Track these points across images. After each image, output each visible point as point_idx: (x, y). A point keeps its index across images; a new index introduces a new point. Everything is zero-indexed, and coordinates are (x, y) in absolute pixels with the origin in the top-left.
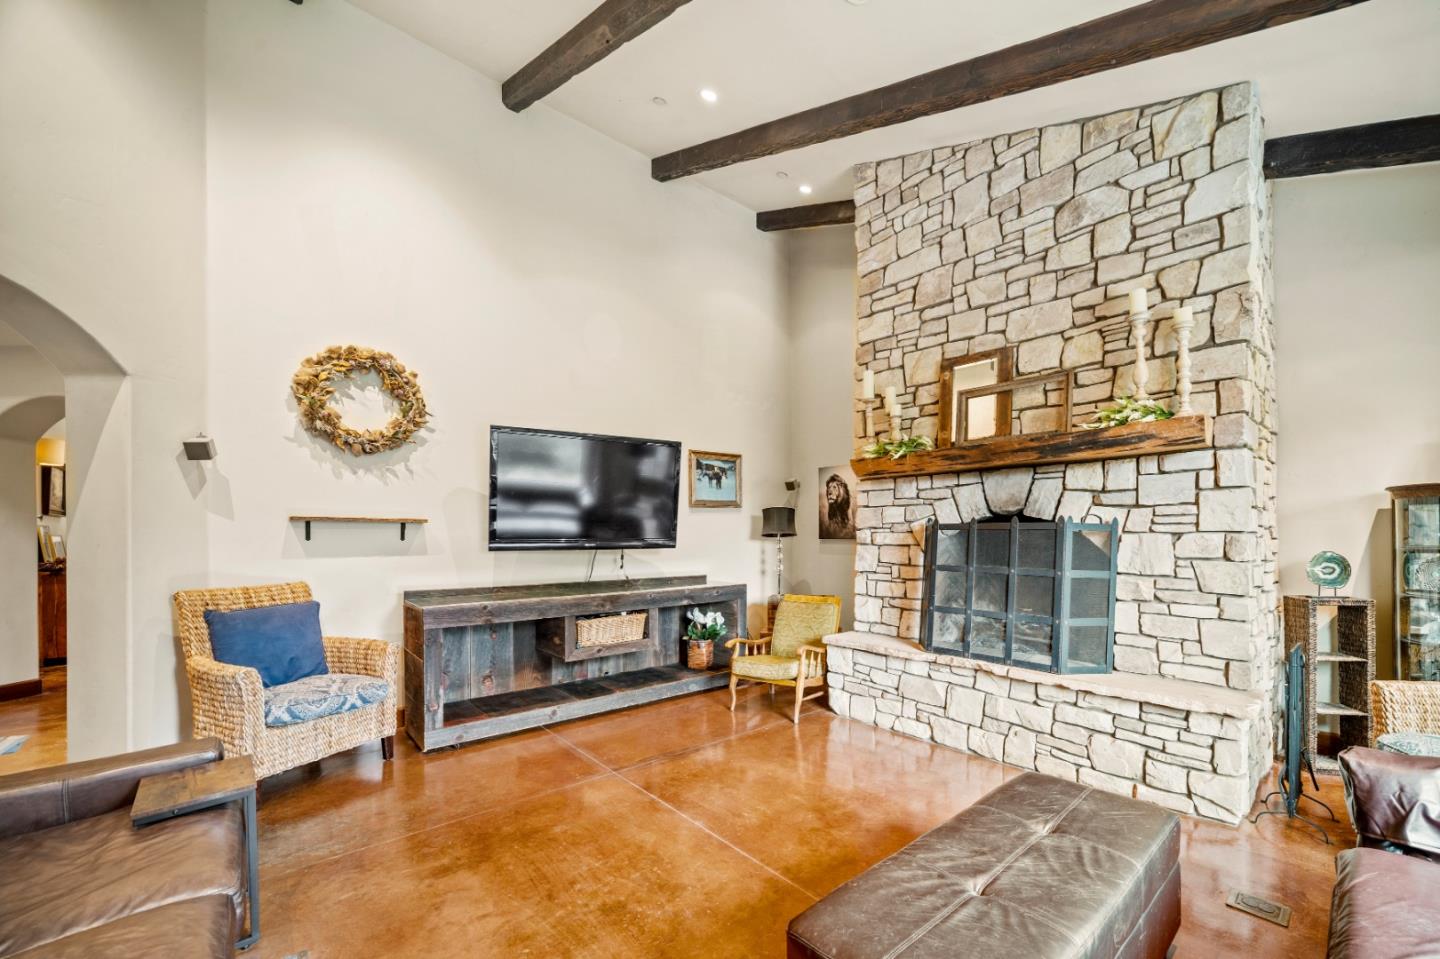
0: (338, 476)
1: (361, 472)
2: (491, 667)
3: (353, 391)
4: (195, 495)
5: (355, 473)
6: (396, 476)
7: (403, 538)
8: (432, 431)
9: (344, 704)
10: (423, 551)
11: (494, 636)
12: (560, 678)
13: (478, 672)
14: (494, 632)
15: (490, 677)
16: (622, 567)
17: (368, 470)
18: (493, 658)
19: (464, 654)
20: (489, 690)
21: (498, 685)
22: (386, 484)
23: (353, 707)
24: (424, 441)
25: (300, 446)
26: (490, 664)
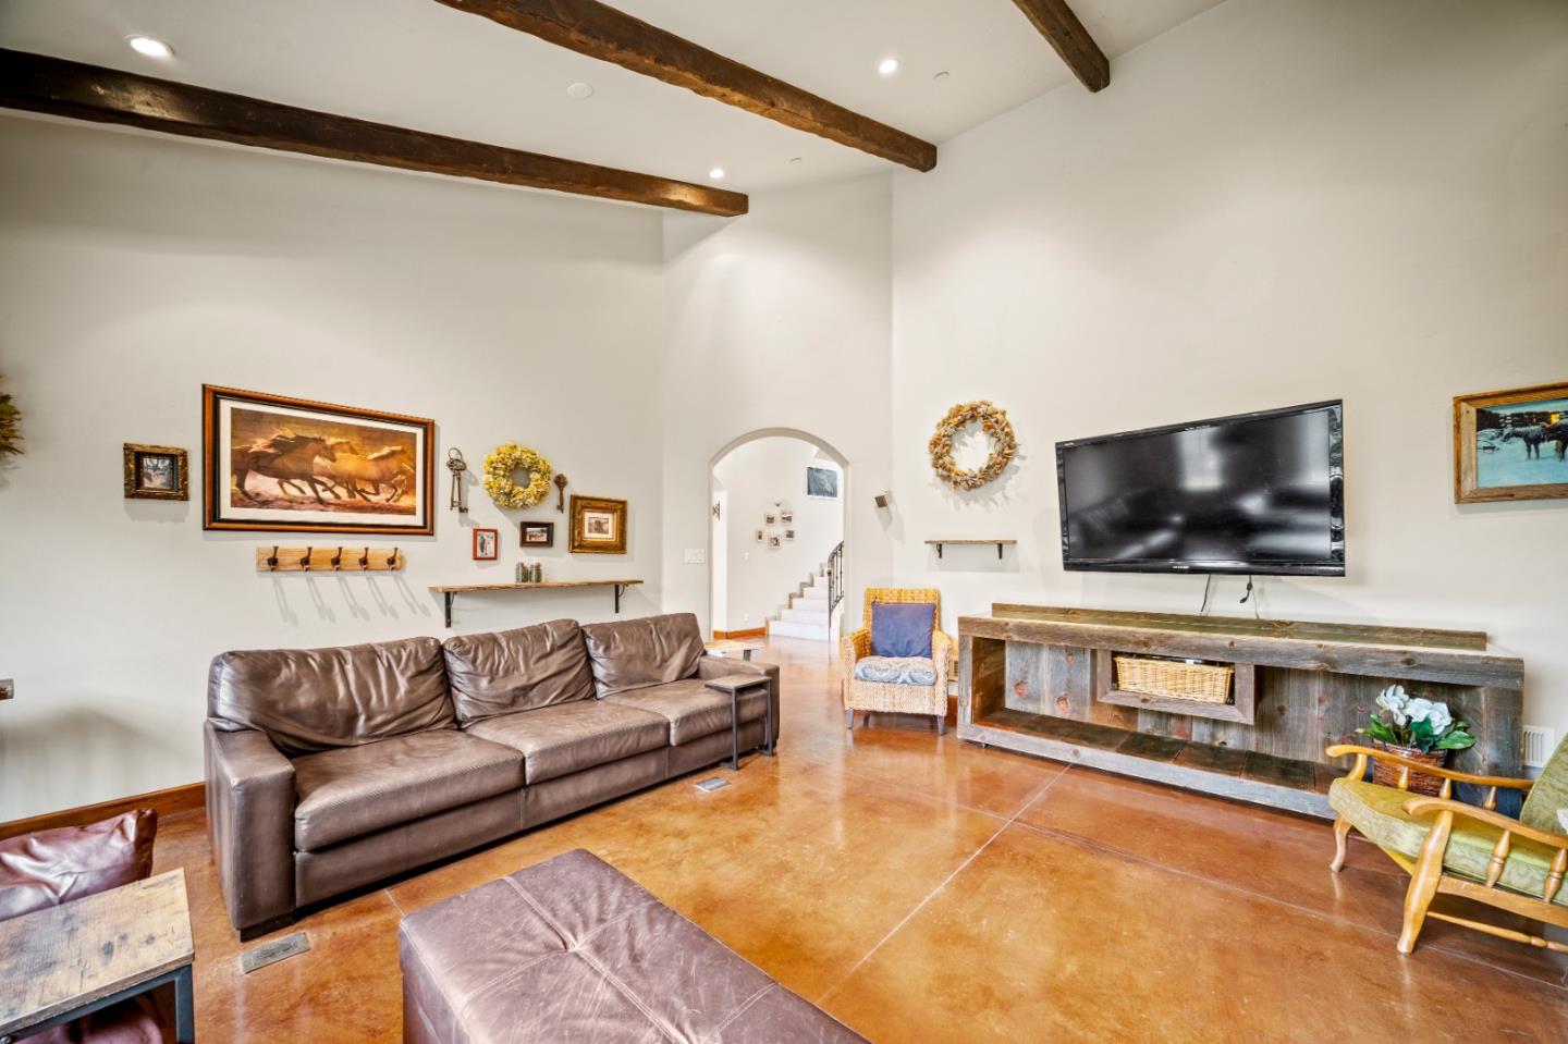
0: (958, 508)
1: (972, 503)
2: (1065, 690)
3: (967, 439)
4: (885, 528)
5: (968, 504)
6: (996, 503)
7: (1000, 557)
8: (1023, 458)
9: (898, 677)
10: (1016, 569)
11: (1070, 658)
12: (1149, 727)
13: (1053, 691)
14: (1071, 654)
15: (1065, 699)
16: (1244, 600)
17: (976, 501)
18: (1069, 682)
19: (1040, 670)
20: (1061, 712)
21: (1073, 711)
22: (988, 510)
23: (904, 682)
24: (1017, 469)
25: (937, 489)
26: (1065, 686)
